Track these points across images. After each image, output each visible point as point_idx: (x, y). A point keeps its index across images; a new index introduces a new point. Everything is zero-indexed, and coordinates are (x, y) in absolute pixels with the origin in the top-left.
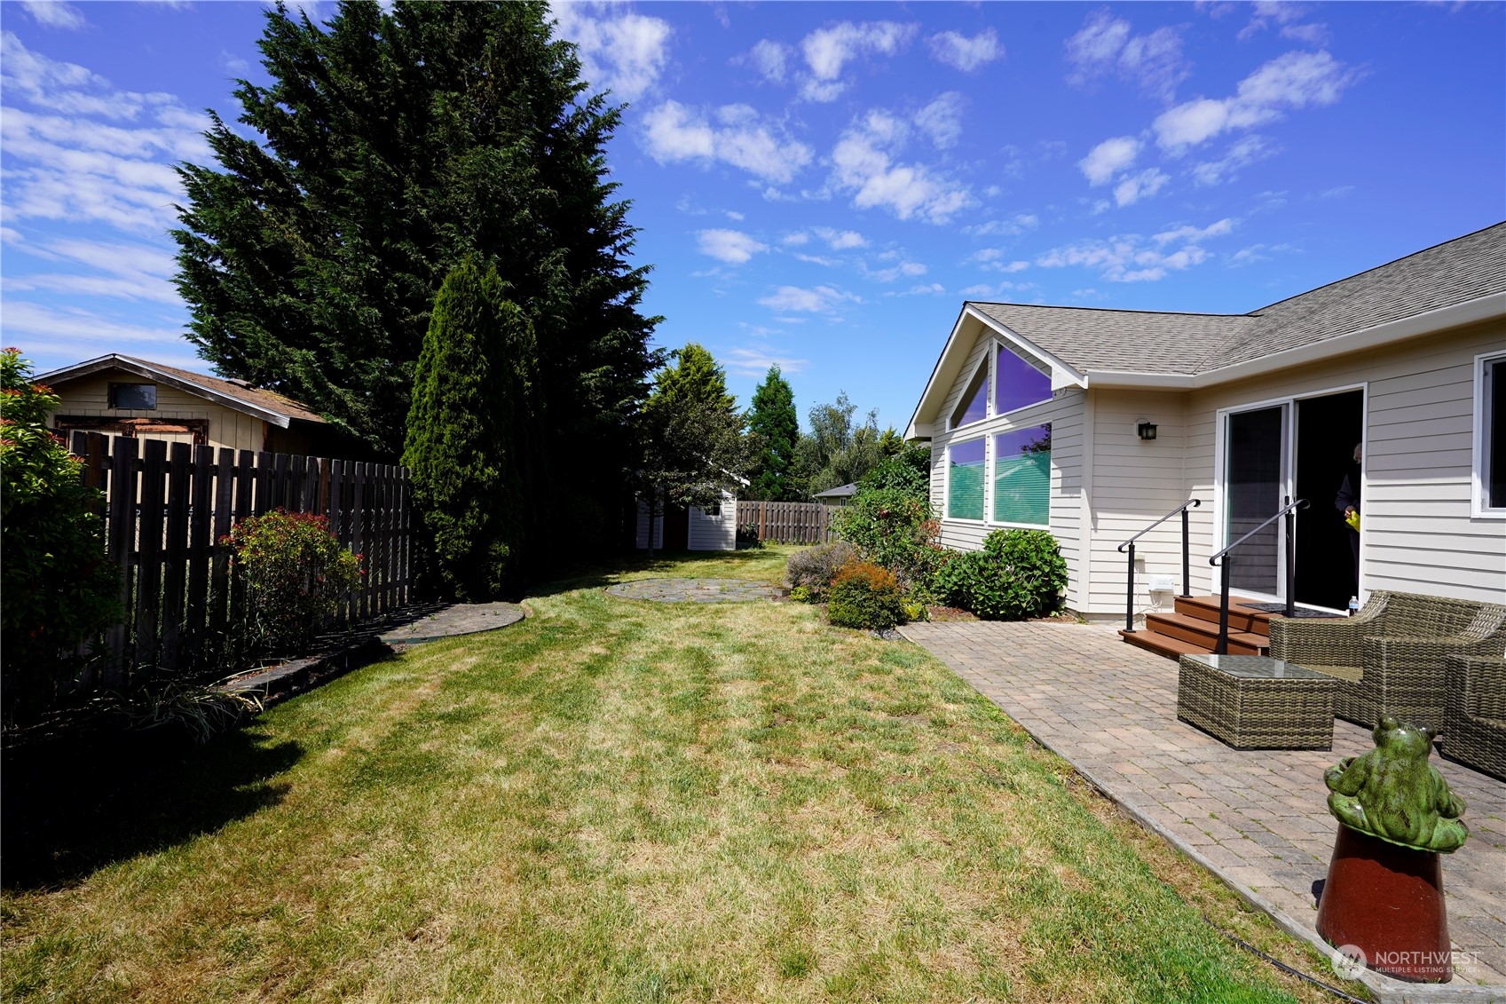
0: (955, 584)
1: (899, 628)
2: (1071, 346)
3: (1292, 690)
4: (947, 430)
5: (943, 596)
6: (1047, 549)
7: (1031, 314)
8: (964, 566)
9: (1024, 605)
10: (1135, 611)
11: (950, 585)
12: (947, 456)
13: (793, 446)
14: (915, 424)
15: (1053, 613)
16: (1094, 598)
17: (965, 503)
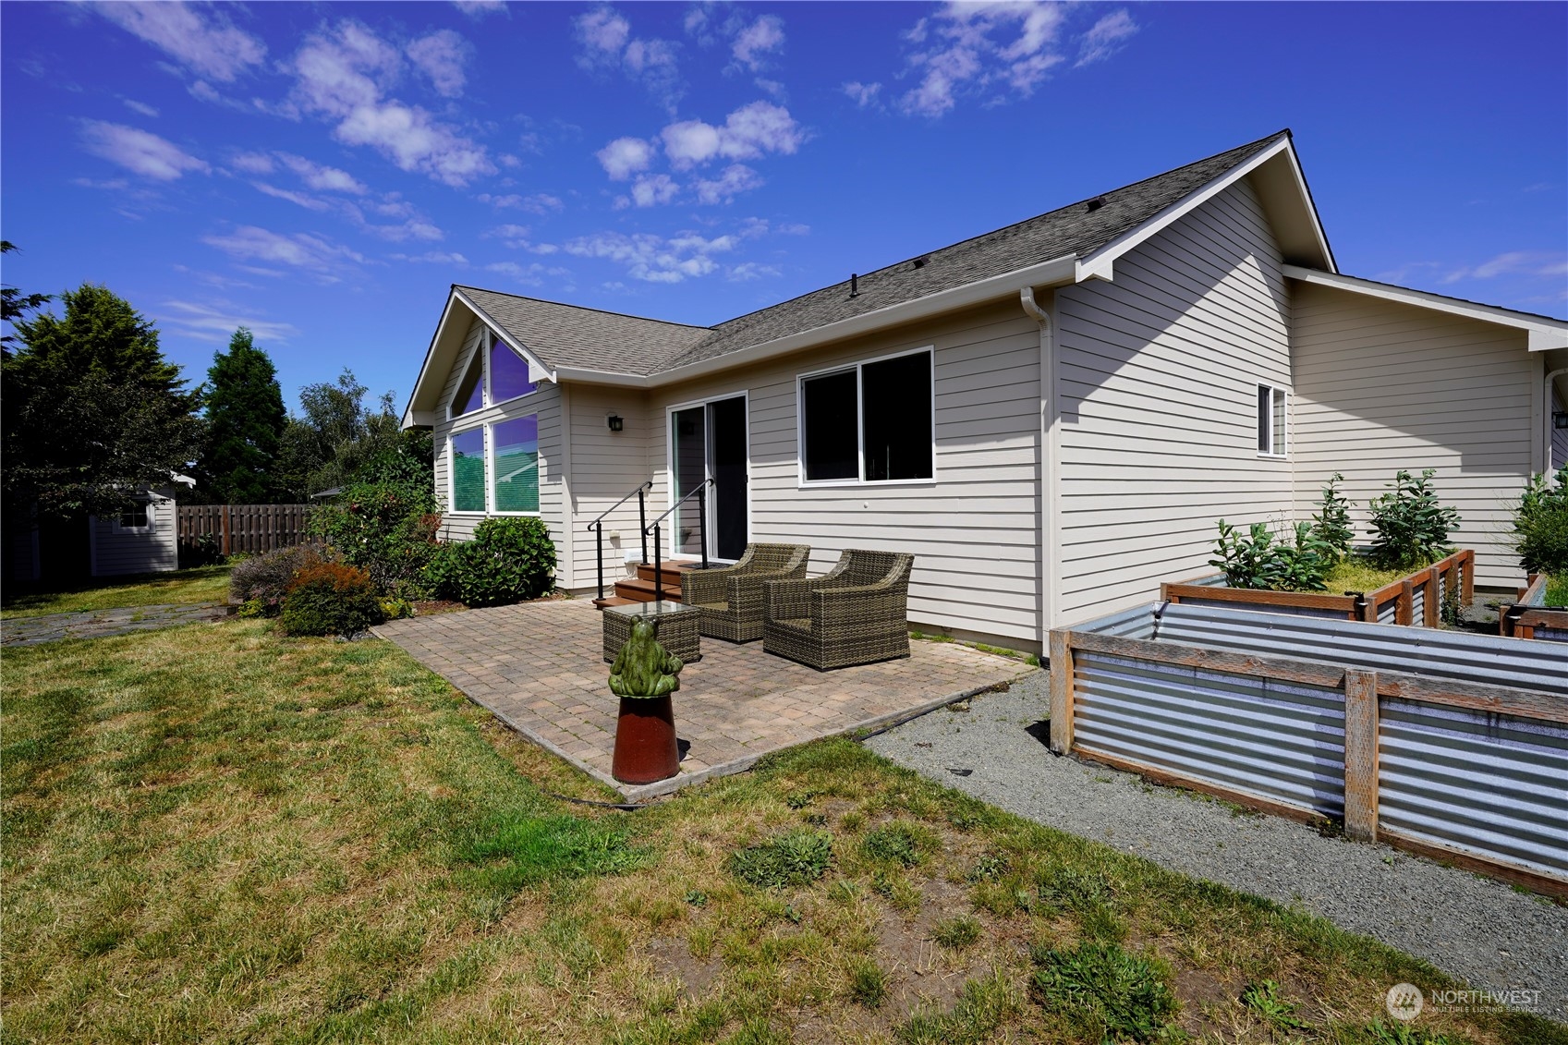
0: (443, 576)
1: (374, 630)
2: (549, 342)
3: (670, 621)
4: (448, 419)
5: (432, 590)
6: (536, 534)
7: (519, 306)
8: (452, 557)
9: (513, 588)
10: (605, 583)
11: (438, 578)
12: (449, 444)
13: (278, 434)
14: (413, 411)
15: (544, 594)
16: (577, 575)
17: (469, 496)
